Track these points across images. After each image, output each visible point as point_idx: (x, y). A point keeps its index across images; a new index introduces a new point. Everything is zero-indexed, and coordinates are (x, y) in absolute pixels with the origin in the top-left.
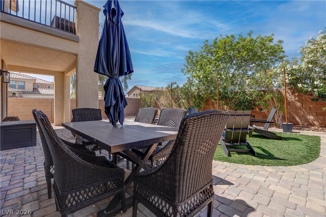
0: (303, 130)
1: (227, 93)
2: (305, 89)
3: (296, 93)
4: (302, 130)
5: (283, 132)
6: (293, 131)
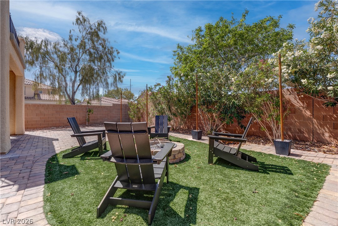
0: (310, 151)
1: (209, 96)
2: (314, 88)
3: (302, 94)
4: (308, 151)
5: (275, 154)
6: (292, 151)
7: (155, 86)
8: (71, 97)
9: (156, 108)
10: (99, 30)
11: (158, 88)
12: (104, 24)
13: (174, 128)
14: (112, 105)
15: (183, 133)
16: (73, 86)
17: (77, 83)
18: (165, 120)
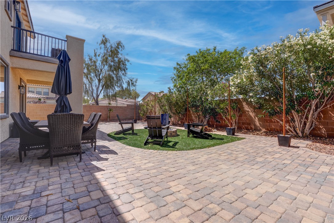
7: (160, 93)
8: (96, 99)
9: (161, 108)
10: (118, 48)
11: (162, 94)
12: (122, 44)
13: (173, 123)
14: (126, 106)
15: (180, 126)
16: (97, 91)
17: (101, 88)
18: (167, 117)
